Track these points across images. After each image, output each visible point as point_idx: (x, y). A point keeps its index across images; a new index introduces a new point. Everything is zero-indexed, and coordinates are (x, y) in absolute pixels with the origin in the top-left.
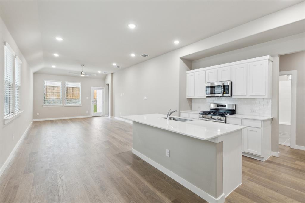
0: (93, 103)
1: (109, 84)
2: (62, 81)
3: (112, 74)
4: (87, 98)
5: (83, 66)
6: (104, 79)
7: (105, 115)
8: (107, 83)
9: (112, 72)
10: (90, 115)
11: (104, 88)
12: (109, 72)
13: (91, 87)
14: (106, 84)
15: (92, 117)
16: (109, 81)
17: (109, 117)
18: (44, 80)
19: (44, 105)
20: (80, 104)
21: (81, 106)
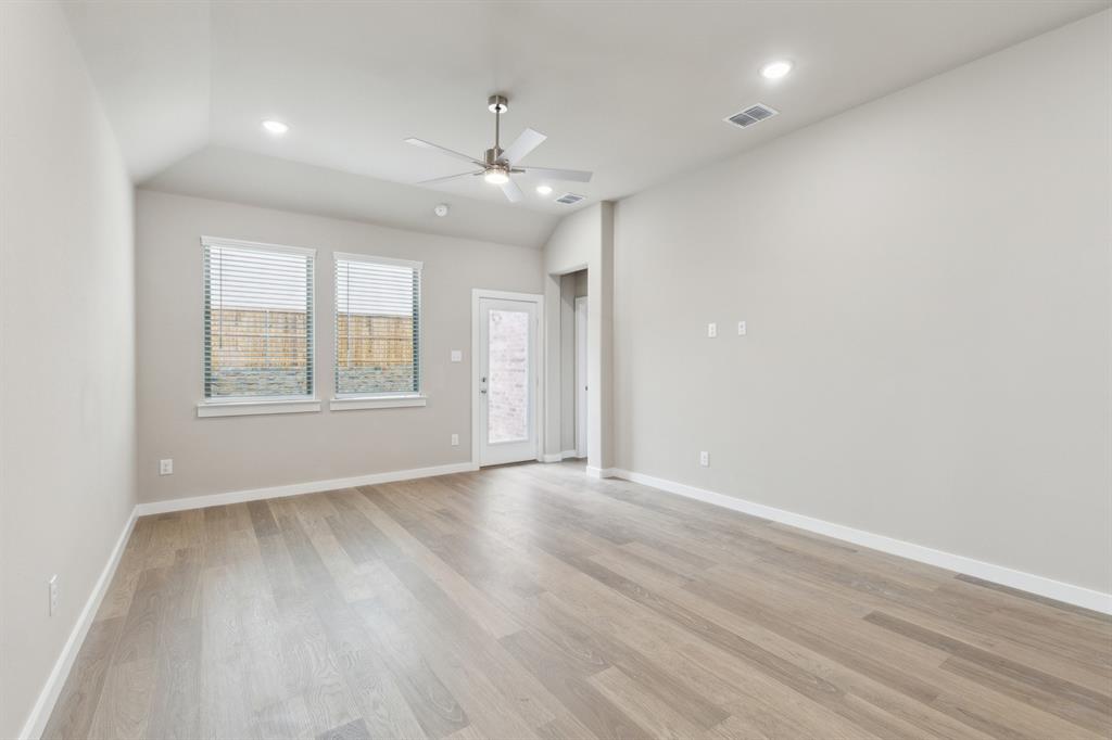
0: (487, 386)
1: (582, 273)
2: (312, 252)
3: (610, 206)
4: (456, 356)
5: (501, 101)
7: (548, 458)
8: (569, 265)
9: (607, 197)
10: (470, 459)
11: (539, 298)
13: (476, 293)
14: (553, 276)
15: (483, 469)
17: (588, 467)
18: (203, 237)
19: (204, 402)
20: (419, 399)
21: (424, 404)
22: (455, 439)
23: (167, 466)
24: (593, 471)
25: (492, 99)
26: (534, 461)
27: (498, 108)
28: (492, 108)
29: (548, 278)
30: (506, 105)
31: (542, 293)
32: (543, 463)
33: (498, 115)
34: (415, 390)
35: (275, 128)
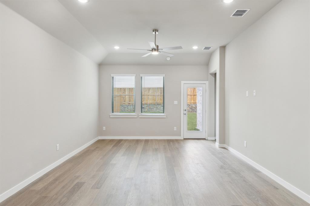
0: (185, 112)
1: (215, 74)
2: (135, 75)
3: (223, 48)
4: (176, 102)
5: (156, 30)
6: (207, 64)
7: (209, 138)
8: (212, 71)
10: (180, 135)
11: (207, 82)
12: (215, 45)
13: (183, 82)
14: (211, 74)
15: (185, 139)
16: (215, 66)
17: (216, 143)
18: (111, 75)
19: (112, 114)
20: (164, 115)
21: (165, 117)
22: (175, 128)
23: (104, 128)
24: (217, 144)
25: (153, 31)
26: (204, 139)
27: (155, 33)
28: (154, 33)
29: (209, 75)
30: (158, 32)
31: (208, 80)
32: (207, 140)
33: (155, 34)
34: (164, 113)
35: (117, 48)
